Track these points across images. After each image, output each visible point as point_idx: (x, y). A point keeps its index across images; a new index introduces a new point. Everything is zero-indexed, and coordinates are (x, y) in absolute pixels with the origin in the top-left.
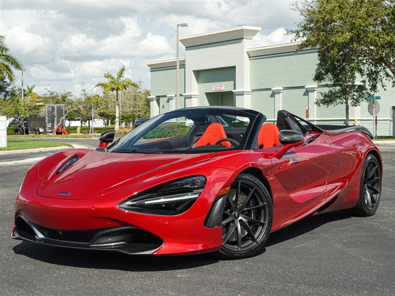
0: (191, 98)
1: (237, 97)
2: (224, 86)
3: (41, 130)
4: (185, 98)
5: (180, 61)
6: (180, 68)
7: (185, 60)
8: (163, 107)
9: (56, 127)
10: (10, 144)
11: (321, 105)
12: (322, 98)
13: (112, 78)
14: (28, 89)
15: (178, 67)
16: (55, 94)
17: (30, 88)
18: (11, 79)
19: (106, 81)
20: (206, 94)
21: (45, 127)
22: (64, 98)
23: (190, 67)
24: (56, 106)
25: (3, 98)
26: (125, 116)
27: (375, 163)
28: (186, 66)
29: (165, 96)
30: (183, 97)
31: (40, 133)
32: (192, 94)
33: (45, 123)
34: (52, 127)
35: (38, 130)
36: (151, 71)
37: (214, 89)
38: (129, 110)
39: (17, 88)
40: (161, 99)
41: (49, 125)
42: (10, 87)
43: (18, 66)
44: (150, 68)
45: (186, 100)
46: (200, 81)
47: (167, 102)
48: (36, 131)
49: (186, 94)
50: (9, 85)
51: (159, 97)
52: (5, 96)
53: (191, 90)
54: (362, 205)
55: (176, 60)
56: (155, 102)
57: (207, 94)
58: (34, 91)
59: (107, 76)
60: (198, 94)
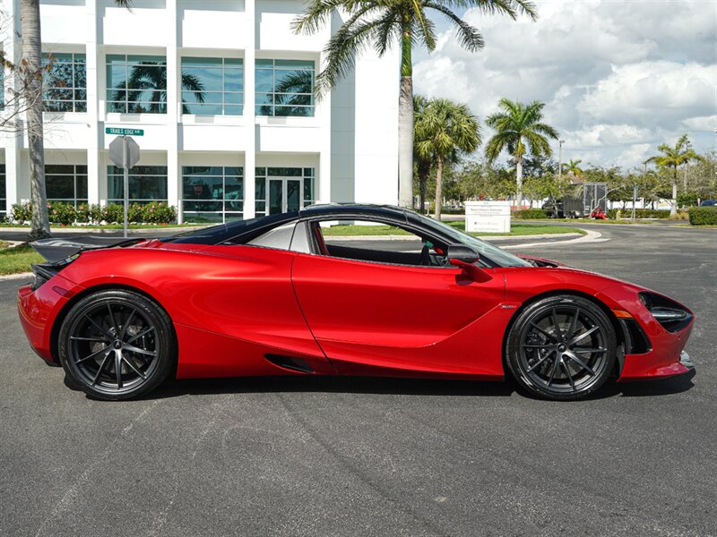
3: (578, 214)
9: (592, 211)
10: (514, 229)
13: (669, 150)
14: (572, 163)
16: (600, 170)
17: (574, 162)
18: (547, 152)
19: (663, 154)
21: (581, 210)
22: (611, 176)
24: (596, 185)
25: (538, 174)
31: (577, 217)
33: (583, 205)
34: (589, 212)
35: (574, 213)
39: (554, 164)
41: (586, 208)
42: (546, 162)
43: (553, 135)
48: (572, 215)
50: (544, 160)
52: (540, 173)
58: (578, 166)
59: (662, 149)
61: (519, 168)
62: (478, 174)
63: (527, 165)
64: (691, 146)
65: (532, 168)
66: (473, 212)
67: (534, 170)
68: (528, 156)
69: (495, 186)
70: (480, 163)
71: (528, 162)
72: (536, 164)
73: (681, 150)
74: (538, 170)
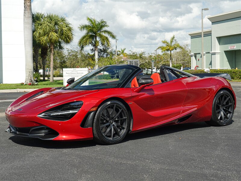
0: (215, 54)
2: (235, 46)
4: (212, 55)
5: (204, 32)
6: (204, 36)
7: (211, 31)
8: (199, 60)
13: (167, 43)
14: (122, 50)
15: (203, 36)
16: (136, 53)
17: (123, 50)
19: (164, 45)
20: (224, 51)
22: (141, 57)
23: (215, 35)
24: (134, 61)
25: (106, 56)
26: (175, 66)
27: (228, 95)
28: (212, 34)
29: (200, 54)
30: (211, 54)
32: (216, 52)
36: (191, 38)
37: (229, 48)
38: (180, 62)
39: (113, 51)
40: (197, 55)
42: (109, 50)
43: (113, 37)
44: (190, 36)
46: (221, 44)
47: (201, 57)
49: (212, 52)
50: (109, 49)
51: (196, 54)
52: (107, 55)
53: (215, 50)
54: (215, 120)
55: (201, 32)
56: (194, 57)
57: (226, 52)
58: (125, 52)
59: (164, 42)
60: (220, 52)
61: (96, 53)
62: (76, 56)
63: (100, 51)
64: (177, 42)
65: (103, 53)
66: (67, 75)
67: (104, 54)
68: (100, 47)
69: (84, 62)
70: (76, 50)
71: (101, 50)
72: (105, 51)
73: (173, 44)
74: (106, 54)
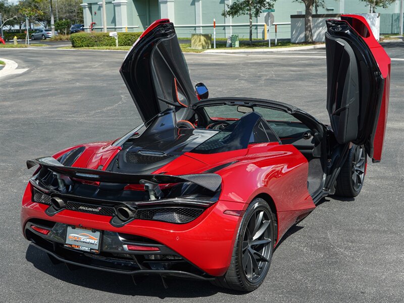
0: (120, 5)
1: (161, 5)
4: (114, 6)
8: (95, 14)
11: (228, 16)
12: (228, 10)
26: (60, 24)
29: (96, 4)
32: (121, 1)
40: (92, 6)
45: (116, 8)
47: (98, 10)
49: (116, 2)
51: (91, 4)
56: (87, 9)
57: (135, 1)
60: (127, 2)
